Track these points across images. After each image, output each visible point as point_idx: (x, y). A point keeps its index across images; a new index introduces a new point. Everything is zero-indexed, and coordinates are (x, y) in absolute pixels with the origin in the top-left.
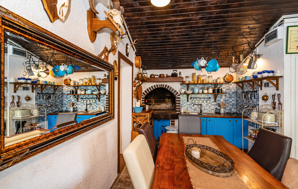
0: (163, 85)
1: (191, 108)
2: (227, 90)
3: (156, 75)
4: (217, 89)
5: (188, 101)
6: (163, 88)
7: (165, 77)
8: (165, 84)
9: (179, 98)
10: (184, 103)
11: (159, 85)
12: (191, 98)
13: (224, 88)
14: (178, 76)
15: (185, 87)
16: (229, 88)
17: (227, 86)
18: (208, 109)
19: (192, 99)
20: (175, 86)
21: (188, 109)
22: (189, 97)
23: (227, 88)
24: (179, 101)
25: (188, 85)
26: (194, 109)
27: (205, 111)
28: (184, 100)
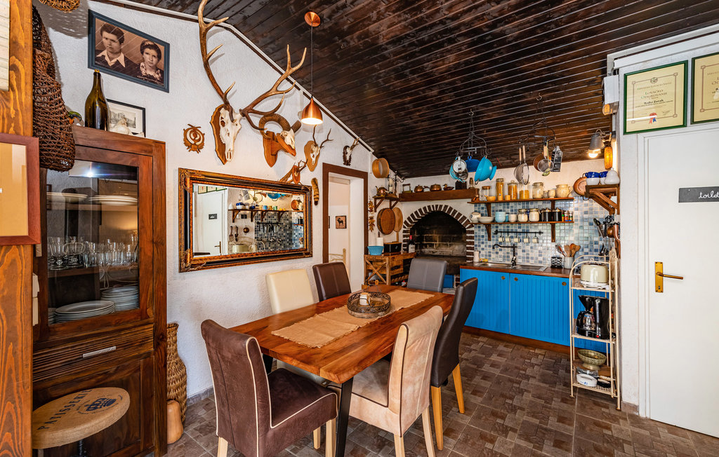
0: (441, 206)
1: (497, 253)
2: (586, 213)
3: (426, 187)
4: (549, 213)
5: (489, 240)
6: (439, 212)
7: (443, 190)
8: (443, 203)
9: (472, 232)
10: (483, 243)
11: (433, 206)
12: (496, 232)
13: (577, 209)
14: (468, 188)
15: (483, 208)
16: (591, 209)
17: (586, 205)
18: (537, 259)
19: (499, 234)
20: (463, 208)
21: (490, 256)
22: (493, 230)
23: (586, 209)
24: (472, 238)
25: (488, 204)
26: (504, 257)
27: (528, 262)
28: (483, 236)
